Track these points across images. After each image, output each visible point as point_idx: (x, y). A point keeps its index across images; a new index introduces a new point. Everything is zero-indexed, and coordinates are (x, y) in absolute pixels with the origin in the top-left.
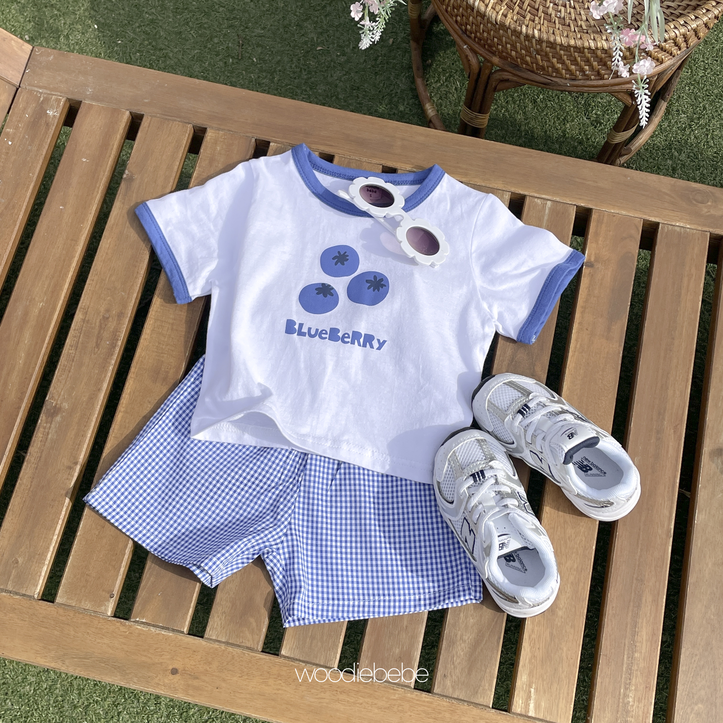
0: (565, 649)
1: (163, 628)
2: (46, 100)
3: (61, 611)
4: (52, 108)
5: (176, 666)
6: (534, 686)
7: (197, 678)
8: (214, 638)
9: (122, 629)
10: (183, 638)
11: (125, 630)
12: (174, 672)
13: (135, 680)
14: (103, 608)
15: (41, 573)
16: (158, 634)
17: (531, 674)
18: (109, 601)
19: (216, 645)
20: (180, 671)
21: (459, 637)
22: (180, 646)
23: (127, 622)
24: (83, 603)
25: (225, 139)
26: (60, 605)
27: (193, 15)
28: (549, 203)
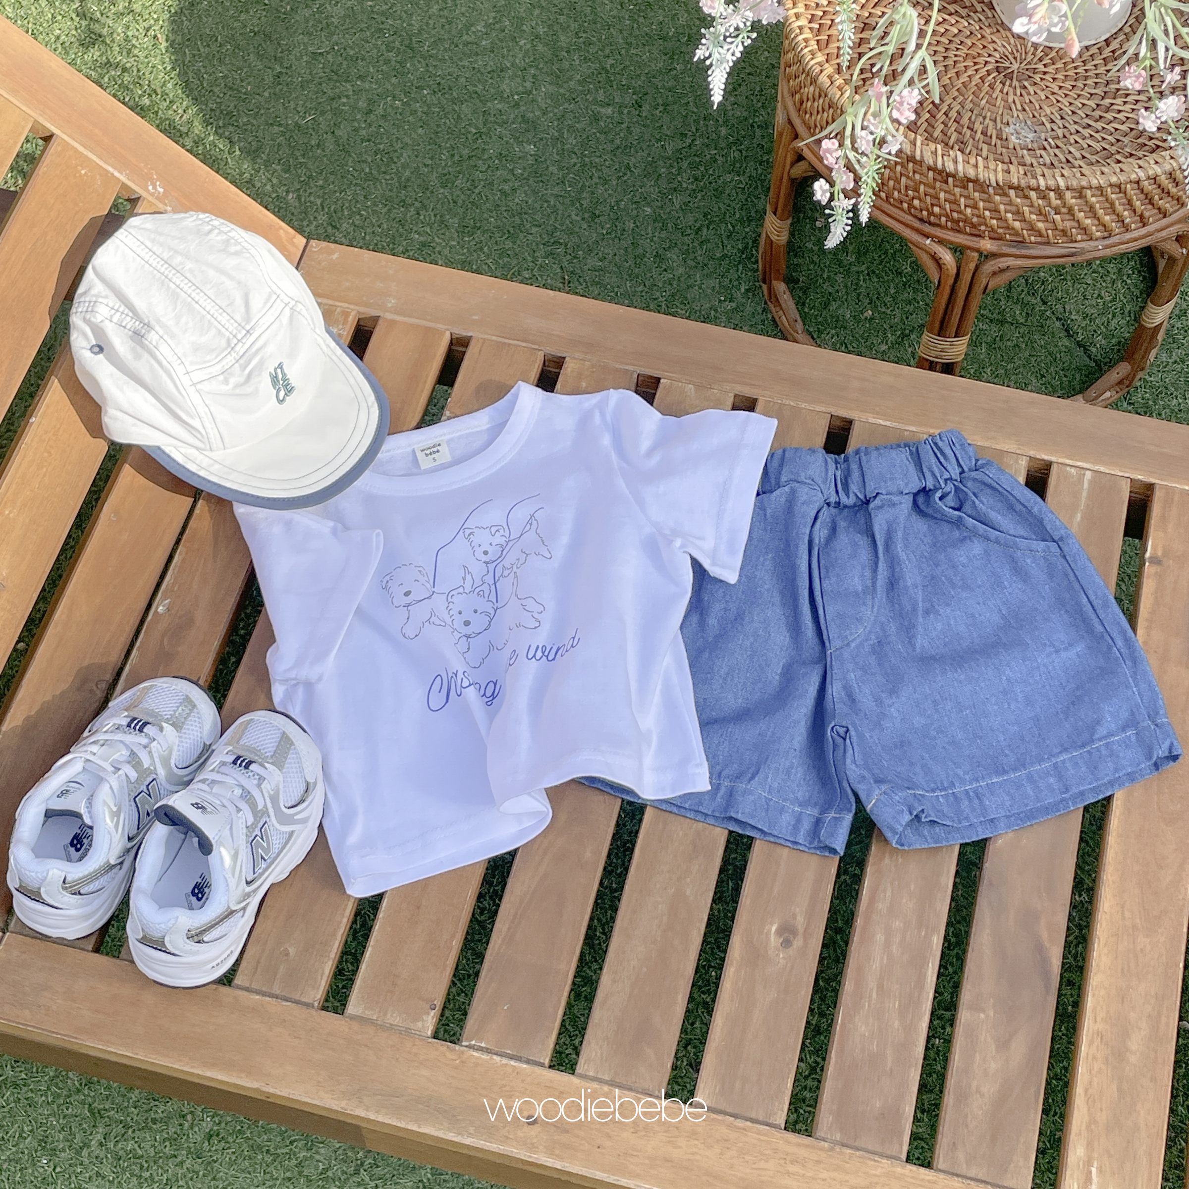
0: (1142, 1112)
1: (511, 1057)
3: (356, 1026)
4: (336, 323)
6: (1095, 1164)
7: (567, 1132)
8: (591, 1074)
9: (450, 1055)
10: (542, 1073)
11: (454, 1057)
13: (472, 1130)
14: (420, 1024)
15: (323, 971)
16: (506, 1065)
17: (1089, 1146)
18: (428, 1014)
21: (974, 1088)
22: (539, 1084)
23: (457, 1047)
24: (389, 1016)
25: (593, 372)
26: (353, 1018)
27: (491, 237)
28: (1088, 474)
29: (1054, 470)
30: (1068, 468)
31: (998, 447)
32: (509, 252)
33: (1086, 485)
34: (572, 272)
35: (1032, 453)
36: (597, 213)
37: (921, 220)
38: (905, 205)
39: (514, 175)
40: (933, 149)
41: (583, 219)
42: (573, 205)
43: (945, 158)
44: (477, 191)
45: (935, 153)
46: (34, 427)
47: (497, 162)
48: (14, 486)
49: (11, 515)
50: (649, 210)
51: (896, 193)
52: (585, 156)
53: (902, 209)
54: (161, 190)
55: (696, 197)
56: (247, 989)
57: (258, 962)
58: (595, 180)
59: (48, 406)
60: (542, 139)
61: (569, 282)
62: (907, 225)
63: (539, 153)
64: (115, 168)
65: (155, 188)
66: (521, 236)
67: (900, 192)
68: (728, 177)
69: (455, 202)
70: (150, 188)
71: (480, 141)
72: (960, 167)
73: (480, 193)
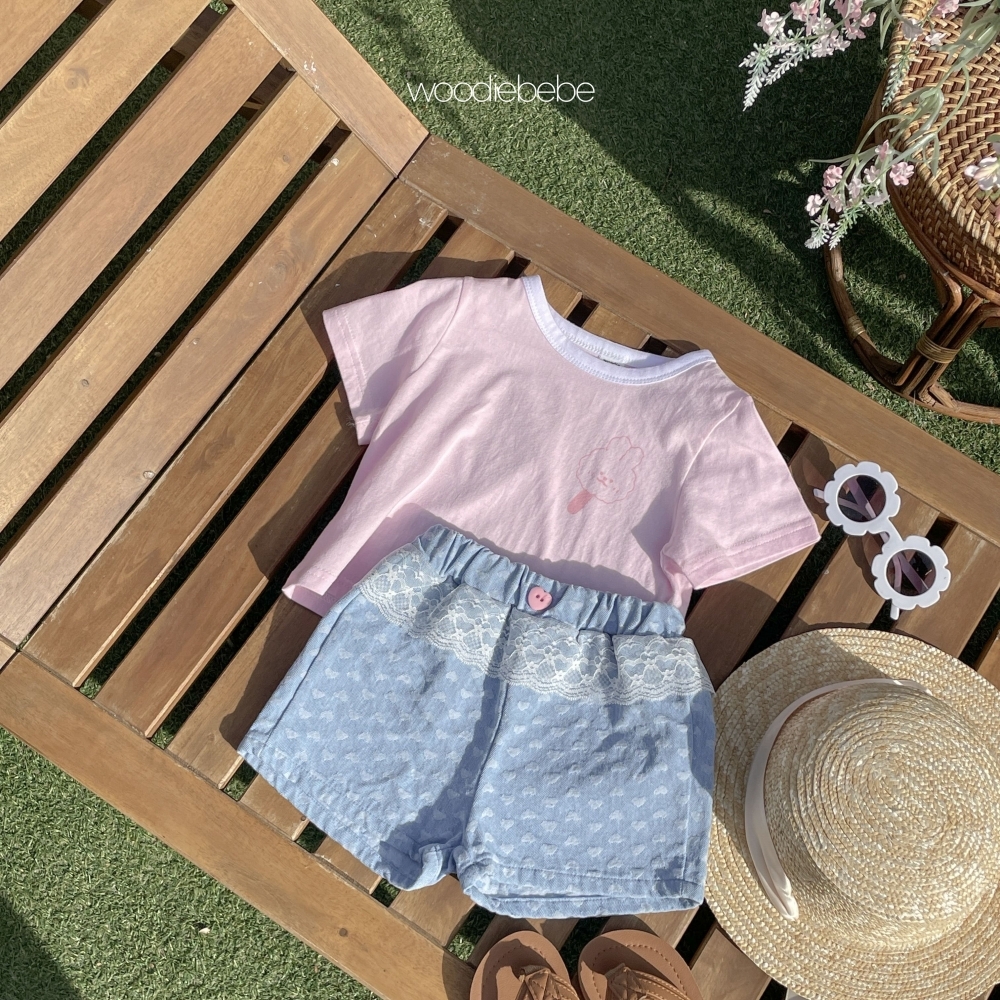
1: (347, 878)
2: (424, 205)
3: (242, 814)
4: (427, 216)
5: (347, 927)
7: (366, 951)
8: (400, 912)
9: (302, 860)
10: (366, 898)
11: (305, 864)
12: (344, 933)
13: (297, 924)
14: (289, 828)
16: (340, 883)
18: (298, 823)
19: (399, 922)
20: (350, 934)
22: (359, 906)
23: (310, 856)
24: (268, 814)
25: (615, 324)
26: (243, 807)
27: (623, 115)
28: (983, 543)
29: (957, 531)
30: (968, 533)
31: (917, 495)
32: (633, 133)
33: (976, 552)
34: (677, 167)
35: (943, 510)
36: (716, 119)
37: (945, 256)
38: (936, 241)
39: (661, 64)
40: (968, 213)
41: (703, 121)
42: (700, 104)
43: (975, 224)
44: (627, 69)
45: (968, 216)
46: (148, 256)
47: (652, 47)
48: (119, 303)
49: (110, 327)
50: (759, 128)
51: (931, 229)
52: (725, 64)
53: (932, 241)
54: (314, 70)
55: (803, 128)
56: (175, 757)
57: (189, 739)
58: (726, 89)
59: (164, 241)
60: (695, 38)
61: (671, 175)
62: (933, 255)
63: (688, 51)
64: (280, 45)
65: (309, 68)
66: (649, 121)
67: (933, 229)
68: (835, 118)
69: (606, 74)
70: (305, 66)
71: (644, 25)
72: (984, 238)
73: (628, 73)
